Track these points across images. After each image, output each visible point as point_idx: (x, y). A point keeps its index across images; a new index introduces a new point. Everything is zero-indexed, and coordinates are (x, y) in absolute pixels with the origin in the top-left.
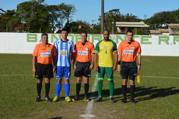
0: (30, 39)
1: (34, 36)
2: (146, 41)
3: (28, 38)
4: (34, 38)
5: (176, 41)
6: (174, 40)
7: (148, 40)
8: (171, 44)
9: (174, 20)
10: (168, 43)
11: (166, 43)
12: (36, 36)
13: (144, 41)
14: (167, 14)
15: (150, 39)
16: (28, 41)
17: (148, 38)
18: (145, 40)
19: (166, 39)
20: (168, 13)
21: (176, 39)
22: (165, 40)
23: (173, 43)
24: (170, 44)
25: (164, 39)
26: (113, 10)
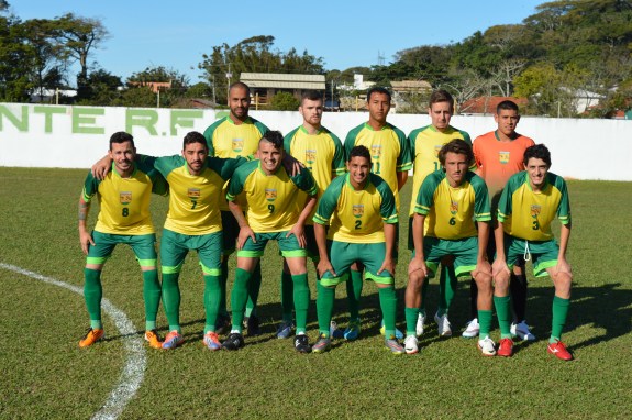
2: (86, 125)
5: (177, 126)
6: (173, 121)
7: (93, 121)
8: (164, 134)
9: (440, 71)
10: (153, 132)
11: (147, 132)
13: (80, 125)
14: (433, 55)
15: (98, 118)
17: (93, 116)
18: (85, 120)
19: (149, 118)
20: (437, 50)
21: (179, 119)
22: (144, 121)
23: (169, 132)
24: (160, 133)
25: (141, 118)
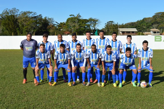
0: (156, 40)
1: (160, 38)
3: (155, 39)
4: (159, 39)
12: (161, 37)
16: (155, 41)
26: (110, 22)
